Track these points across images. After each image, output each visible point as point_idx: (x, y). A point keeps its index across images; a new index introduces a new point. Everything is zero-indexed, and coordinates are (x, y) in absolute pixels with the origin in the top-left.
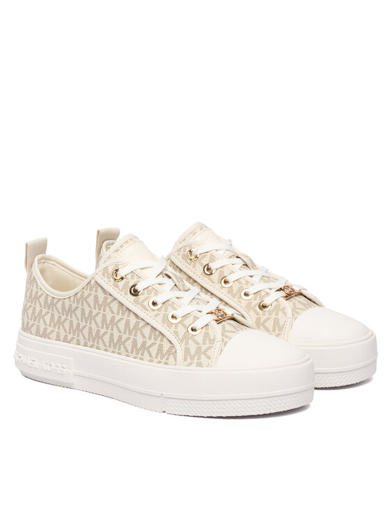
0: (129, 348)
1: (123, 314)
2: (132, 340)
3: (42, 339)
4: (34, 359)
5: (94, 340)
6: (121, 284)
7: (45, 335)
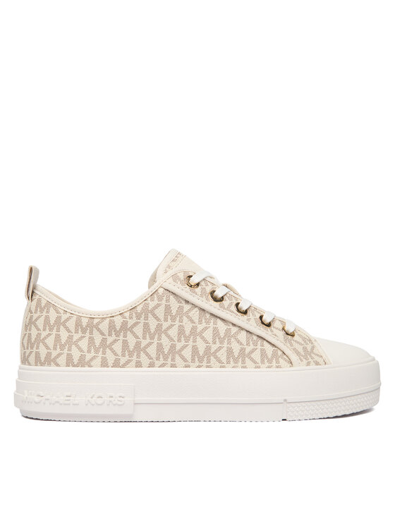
0: (224, 359)
1: (207, 322)
2: (225, 349)
3: (79, 368)
4: (69, 394)
5: (168, 357)
6: (198, 290)
7: (82, 363)
